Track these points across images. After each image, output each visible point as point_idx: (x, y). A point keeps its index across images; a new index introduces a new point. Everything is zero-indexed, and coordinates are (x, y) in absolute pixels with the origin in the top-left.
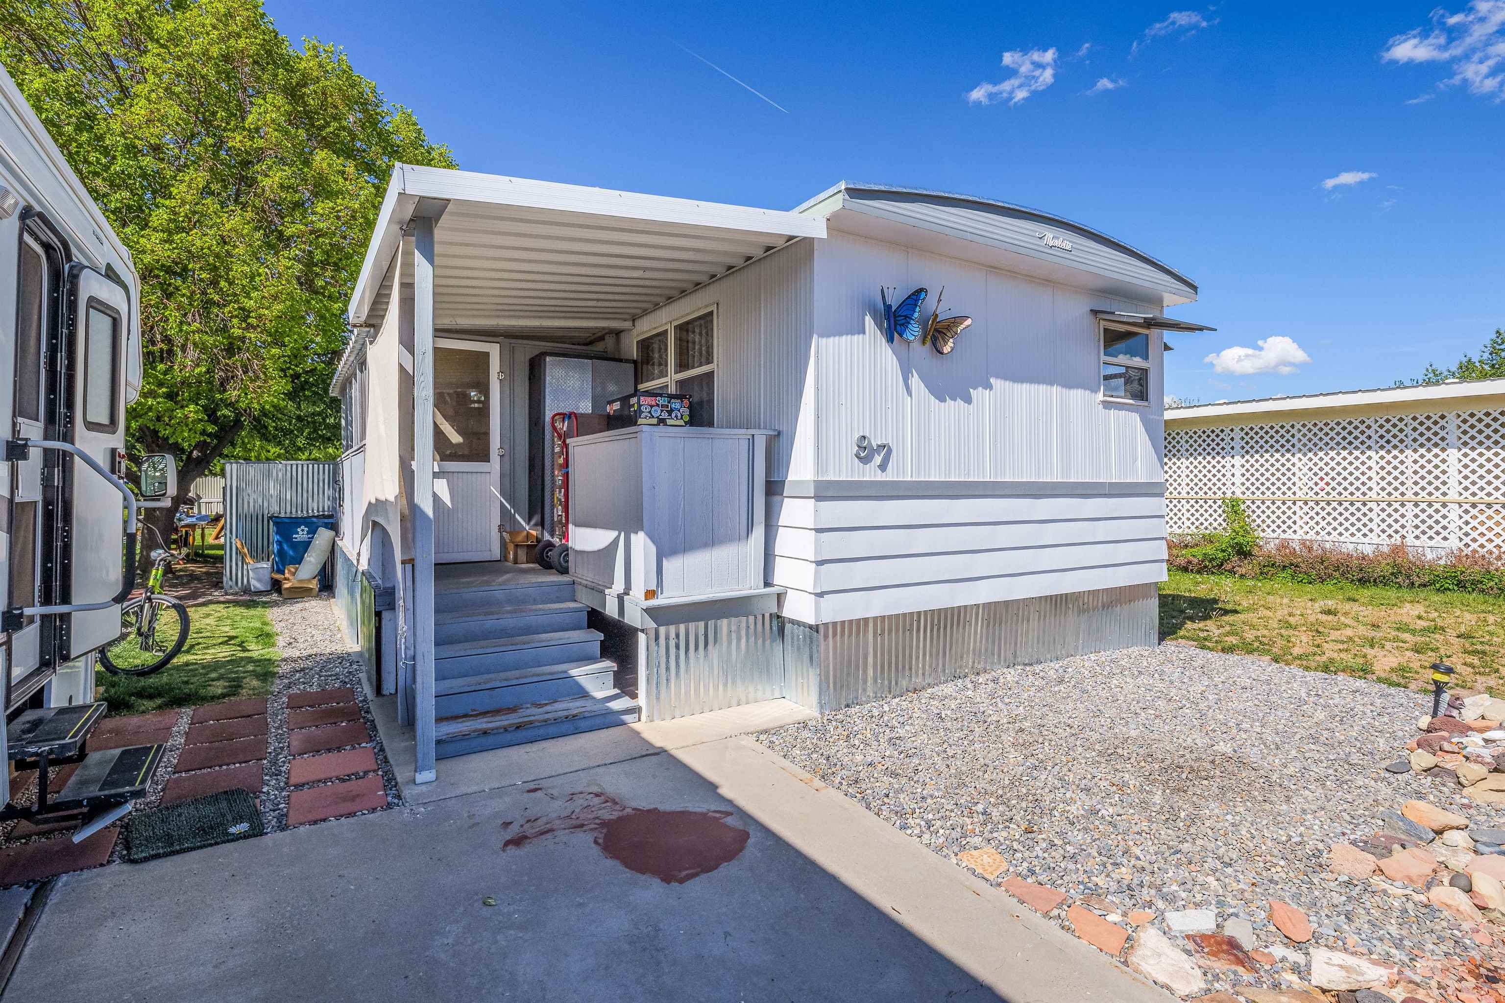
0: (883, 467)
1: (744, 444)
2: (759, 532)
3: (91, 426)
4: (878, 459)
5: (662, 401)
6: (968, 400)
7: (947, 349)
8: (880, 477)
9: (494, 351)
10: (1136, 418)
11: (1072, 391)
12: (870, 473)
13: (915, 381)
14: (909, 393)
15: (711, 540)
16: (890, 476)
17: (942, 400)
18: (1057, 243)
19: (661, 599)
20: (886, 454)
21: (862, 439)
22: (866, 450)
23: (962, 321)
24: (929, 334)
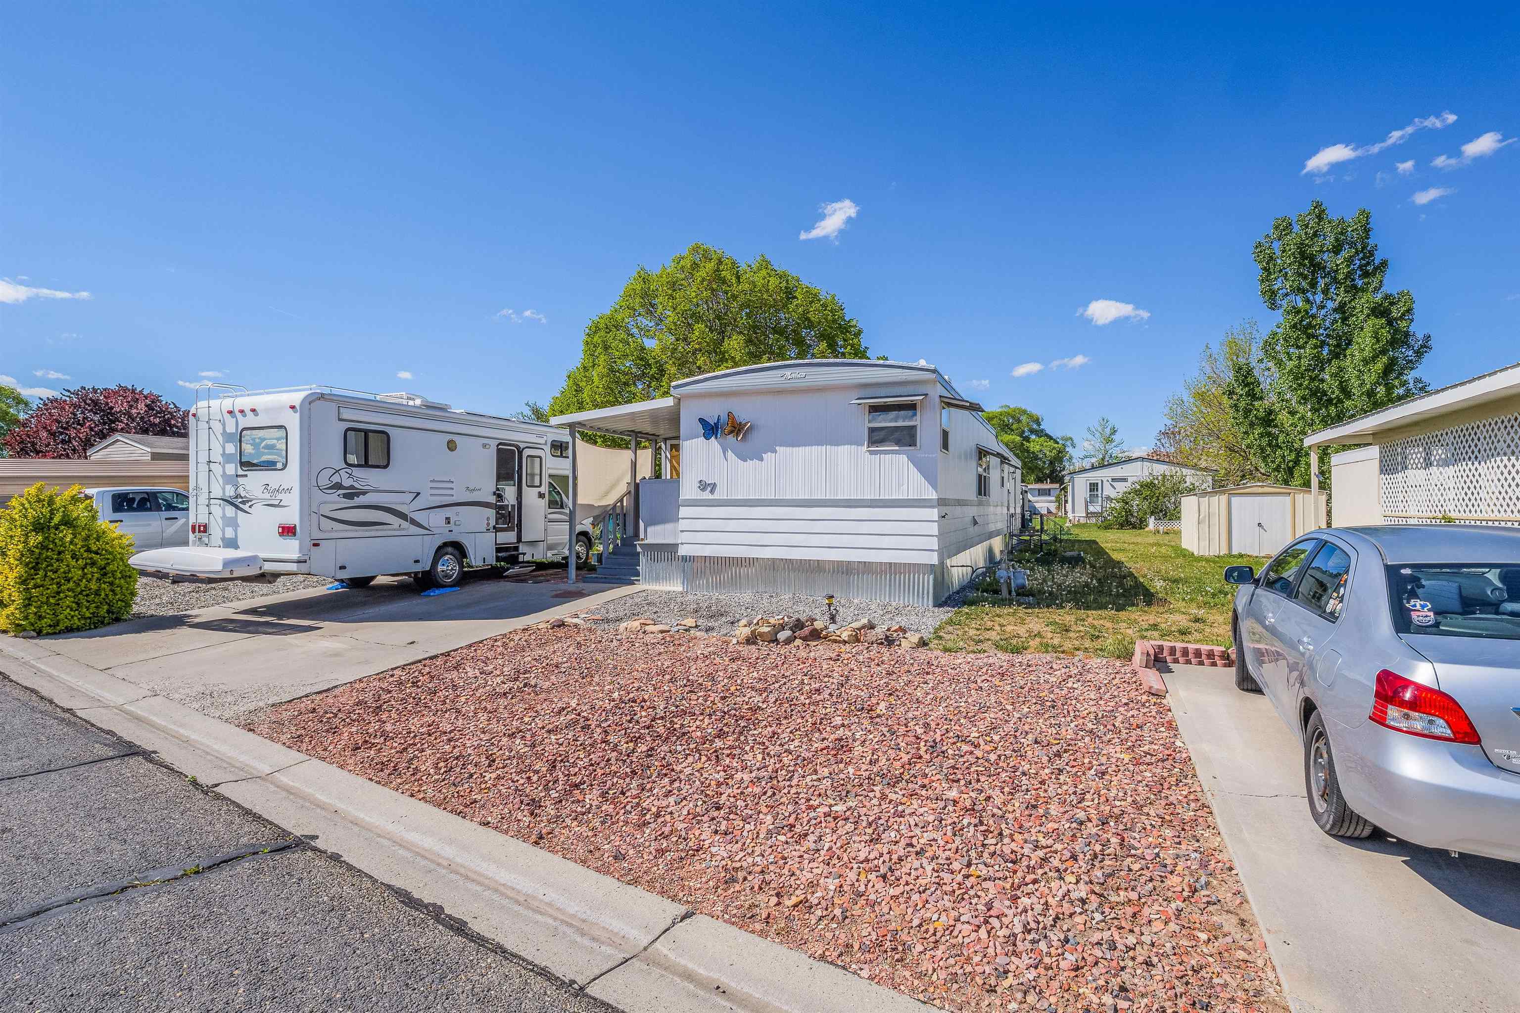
0: (712, 492)
3: (528, 486)
4: (709, 489)
6: (762, 460)
7: (740, 438)
8: (711, 497)
10: (904, 458)
11: (840, 447)
12: (706, 495)
13: (730, 453)
14: (727, 460)
15: (664, 520)
16: (716, 496)
17: (745, 461)
18: (793, 375)
19: (646, 542)
20: (714, 487)
21: (700, 481)
22: (703, 486)
23: (745, 424)
24: (731, 432)
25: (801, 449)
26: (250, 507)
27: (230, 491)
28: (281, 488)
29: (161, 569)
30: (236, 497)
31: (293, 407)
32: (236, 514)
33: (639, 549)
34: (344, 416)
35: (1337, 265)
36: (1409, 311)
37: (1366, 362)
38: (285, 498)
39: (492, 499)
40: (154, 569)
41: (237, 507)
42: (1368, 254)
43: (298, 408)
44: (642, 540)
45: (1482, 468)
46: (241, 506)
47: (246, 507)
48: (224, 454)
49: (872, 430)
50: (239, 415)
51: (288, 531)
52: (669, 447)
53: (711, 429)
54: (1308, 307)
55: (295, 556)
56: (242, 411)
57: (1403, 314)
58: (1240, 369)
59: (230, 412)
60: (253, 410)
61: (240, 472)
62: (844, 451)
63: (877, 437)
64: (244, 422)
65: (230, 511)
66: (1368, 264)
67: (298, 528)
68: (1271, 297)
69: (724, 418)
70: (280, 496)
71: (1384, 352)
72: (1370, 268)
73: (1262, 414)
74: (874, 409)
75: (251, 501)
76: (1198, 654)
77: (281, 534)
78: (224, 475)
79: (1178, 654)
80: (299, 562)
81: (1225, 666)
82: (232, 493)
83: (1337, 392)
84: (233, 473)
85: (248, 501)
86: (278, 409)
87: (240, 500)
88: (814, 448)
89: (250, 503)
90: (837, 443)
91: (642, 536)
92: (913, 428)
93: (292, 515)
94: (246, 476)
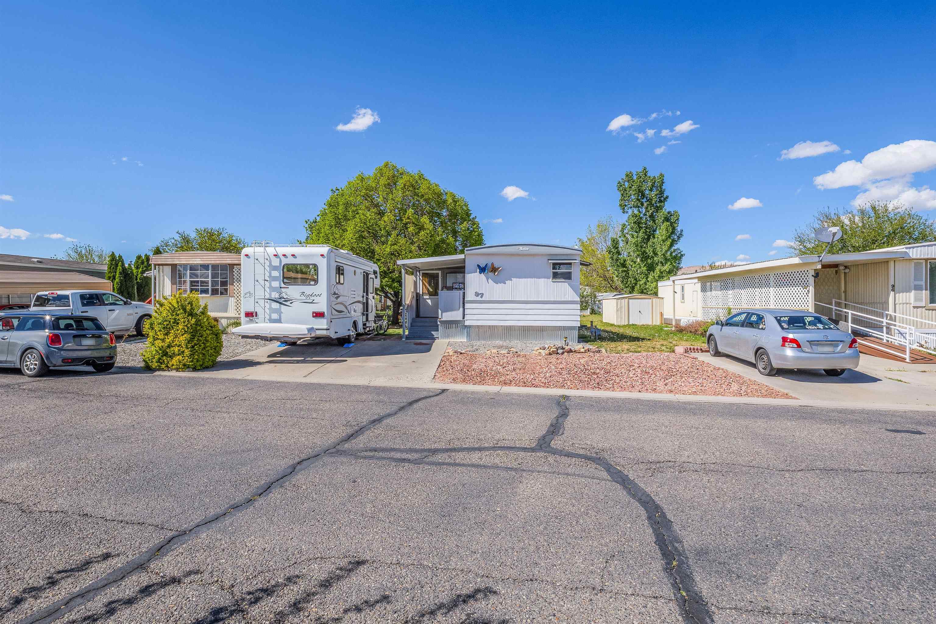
0: (481, 297)
1: (459, 294)
2: (461, 309)
4: (480, 296)
5: (457, 284)
6: (506, 283)
7: (496, 274)
8: (481, 299)
9: (440, 272)
10: (566, 284)
12: (479, 298)
13: (490, 280)
14: (489, 283)
15: (452, 310)
16: (483, 299)
17: (497, 284)
18: (523, 249)
19: (442, 320)
20: (482, 295)
21: (476, 292)
22: (477, 294)
23: (499, 268)
24: (492, 271)
25: (523, 280)
26: (291, 303)
27: (275, 295)
28: (313, 294)
29: (260, 335)
30: (280, 298)
31: (322, 255)
32: (280, 307)
33: (439, 323)
34: (337, 260)
35: (652, 197)
36: (678, 219)
37: (664, 241)
38: (316, 299)
39: (361, 299)
40: (254, 335)
41: (281, 303)
42: (662, 192)
43: (325, 255)
44: (440, 319)
45: (742, 291)
46: (284, 303)
47: (288, 303)
48: (270, 276)
49: (554, 273)
50: (283, 258)
51: (319, 315)
52: (421, 274)
53: (482, 270)
54: (640, 214)
55: (325, 327)
56: (284, 255)
57: (675, 221)
58: (614, 240)
59: (275, 255)
60: (293, 255)
61: (283, 285)
62: (542, 282)
63: (555, 276)
64: (285, 261)
65: (275, 305)
66: (662, 197)
67: (326, 314)
68: (623, 207)
69: (490, 265)
70: (313, 298)
71: (669, 237)
72: (662, 199)
73: (622, 262)
74: (554, 264)
75: (291, 300)
76: (694, 349)
77: (313, 316)
78: (271, 287)
79: (692, 350)
80: (327, 329)
81: (702, 352)
82: (277, 296)
83: (652, 253)
84: (278, 286)
85: (289, 301)
86: (312, 256)
87: (283, 300)
88: (529, 280)
89: (291, 302)
90: (539, 278)
91: (440, 317)
92: (570, 273)
93: (323, 307)
94: (288, 288)
